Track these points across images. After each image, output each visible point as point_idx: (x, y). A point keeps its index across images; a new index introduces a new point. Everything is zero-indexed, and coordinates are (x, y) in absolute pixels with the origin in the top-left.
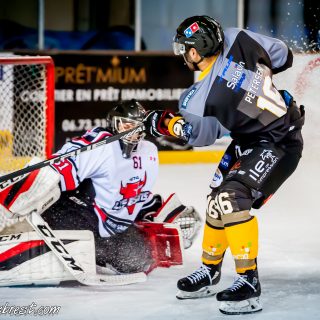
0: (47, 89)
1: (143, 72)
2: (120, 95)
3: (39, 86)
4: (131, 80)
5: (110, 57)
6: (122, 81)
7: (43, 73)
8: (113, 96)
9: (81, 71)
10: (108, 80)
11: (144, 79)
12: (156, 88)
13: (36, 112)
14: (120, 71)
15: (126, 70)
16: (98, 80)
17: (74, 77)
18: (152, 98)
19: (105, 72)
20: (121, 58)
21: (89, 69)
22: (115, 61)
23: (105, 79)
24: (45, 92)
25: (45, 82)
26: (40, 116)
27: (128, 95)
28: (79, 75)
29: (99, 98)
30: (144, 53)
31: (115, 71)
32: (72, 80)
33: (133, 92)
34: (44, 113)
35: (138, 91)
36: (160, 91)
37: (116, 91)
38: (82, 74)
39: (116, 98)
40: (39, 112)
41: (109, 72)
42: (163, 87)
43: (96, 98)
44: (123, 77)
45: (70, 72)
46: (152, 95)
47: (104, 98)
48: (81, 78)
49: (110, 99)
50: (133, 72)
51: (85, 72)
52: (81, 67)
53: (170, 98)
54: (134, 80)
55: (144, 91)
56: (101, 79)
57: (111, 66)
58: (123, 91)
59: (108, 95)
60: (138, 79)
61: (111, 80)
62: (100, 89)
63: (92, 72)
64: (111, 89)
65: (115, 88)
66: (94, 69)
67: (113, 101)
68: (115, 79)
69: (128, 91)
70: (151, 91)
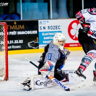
0: (5, 32)
1: (23, 26)
2: (17, 33)
3: (3, 31)
4: (20, 29)
5: (14, 22)
7: (4, 27)
8: (15, 34)
10: (13, 29)
11: (24, 28)
12: (27, 31)
13: (2, 39)
14: (17, 26)
15: (19, 26)
16: (10, 29)
18: (26, 34)
19: (12, 26)
20: (16, 22)
22: (15, 23)
23: (12, 29)
24: (4, 33)
25: (4, 30)
26: (3, 40)
27: (19, 33)
29: (11, 34)
33: (21, 32)
34: (4, 39)
35: (22, 32)
36: (28, 31)
37: (16, 32)
39: (16, 34)
40: (3, 39)
41: (14, 26)
42: (29, 31)
43: (10, 34)
44: (18, 28)
46: (26, 33)
47: (12, 34)
49: (14, 34)
50: (20, 26)
53: (31, 33)
54: (21, 28)
55: (24, 32)
56: (11, 29)
57: (14, 25)
58: (18, 32)
59: (13, 33)
60: (22, 28)
61: (14, 29)
62: (11, 31)
63: (8, 26)
64: (14, 31)
65: (15, 31)
66: (9, 26)
67: (15, 35)
68: (15, 29)
69: (19, 32)
70: (26, 31)
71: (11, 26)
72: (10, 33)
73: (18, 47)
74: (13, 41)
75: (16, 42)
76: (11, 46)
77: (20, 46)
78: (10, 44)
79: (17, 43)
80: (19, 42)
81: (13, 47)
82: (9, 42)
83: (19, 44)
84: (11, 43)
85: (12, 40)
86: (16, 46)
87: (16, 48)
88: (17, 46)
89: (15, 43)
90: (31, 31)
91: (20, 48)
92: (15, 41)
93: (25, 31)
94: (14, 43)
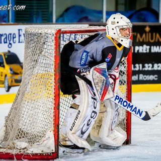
2: (150, 49)
4: (157, 40)
5: (145, 27)
6: (152, 41)
8: (146, 50)
10: (143, 40)
14: (150, 34)
15: (154, 34)
16: (137, 40)
19: (141, 36)
20: (150, 27)
22: (147, 29)
23: (141, 40)
27: (155, 49)
29: (138, 51)
31: (147, 35)
33: (158, 47)
37: (148, 47)
39: (148, 51)
41: (144, 35)
43: (136, 51)
44: (152, 39)
47: (141, 51)
49: (145, 52)
50: (158, 35)
56: (139, 40)
57: (145, 32)
58: (152, 47)
59: (143, 49)
60: (160, 40)
61: (145, 40)
62: (139, 46)
63: (134, 35)
64: (145, 46)
65: (147, 45)
67: (147, 53)
68: (147, 40)
69: (155, 47)
71: (139, 35)
72: (137, 48)
73: (151, 77)
74: (141, 65)
75: (148, 67)
76: (137, 75)
77: (156, 76)
78: (136, 71)
79: (150, 69)
80: (153, 67)
81: (142, 77)
82: (135, 67)
83: (154, 71)
84: (137, 69)
85: (139, 64)
86: (148, 76)
87: (148, 79)
88: (150, 75)
89: (146, 69)
91: (156, 79)
92: (146, 65)
94: (143, 69)
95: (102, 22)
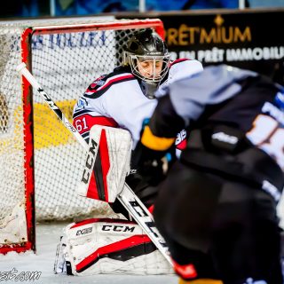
1: (248, 31)
2: (225, 56)
4: (236, 39)
5: (214, 16)
6: (227, 41)
8: (218, 57)
9: (184, 33)
10: (212, 40)
11: (249, 38)
12: (262, 48)
14: (224, 30)
15: (231, 29)
17: (177, 39)
18: (258, 58)
19: (208, 32)
20: (223, 16)
21: (192, 30)
22: (219, 21)
23: (208, 40)
27: (234, 55)
28: (182, 36)
29: (203, 60)
30: (249, 10)
31: (219, 31)
32: (175, 42)
33: (238, 51)
35: (244, 50)
36: (266, 50)
37: (221, 52)
38: (185, 36)
41: (213, 32)
42: (269, 47)
44: (227, 37)
45: (173, 33)
46: (258, 54)
47: (208, 59)
48: (184, 39)
49: (215, 60)
50: (237, 31)
51: (188, 33)
52: (183, 28)
53: (277, 57)
54: (239, 39)
55: (249, 50)
56: (205, 40)
57: (215, 26)
58: (228, 51)
59: (212, 56)
60: (242, 38)
61: (215, 40)
62: (204, 50)
63: (195, 33)
64: (215, 50)
65: (219, 48)
66: (197, 29)
67: (219, 63)
69: (233, 51)
70: (256, 50)
90: (274, 46)
93: (252, 49)
95: (138, 11)
